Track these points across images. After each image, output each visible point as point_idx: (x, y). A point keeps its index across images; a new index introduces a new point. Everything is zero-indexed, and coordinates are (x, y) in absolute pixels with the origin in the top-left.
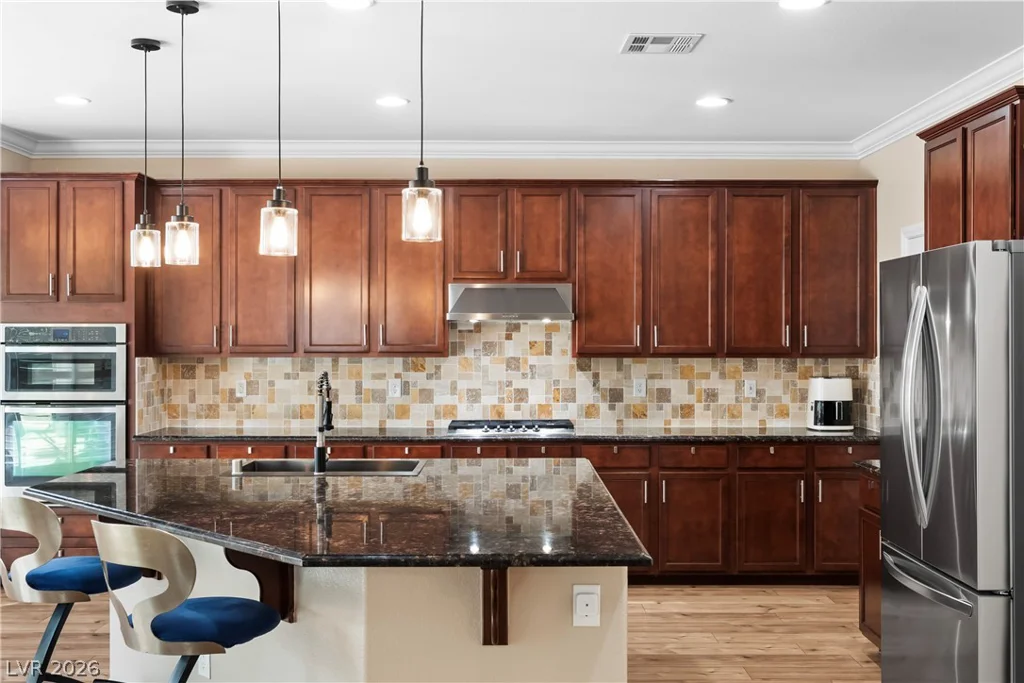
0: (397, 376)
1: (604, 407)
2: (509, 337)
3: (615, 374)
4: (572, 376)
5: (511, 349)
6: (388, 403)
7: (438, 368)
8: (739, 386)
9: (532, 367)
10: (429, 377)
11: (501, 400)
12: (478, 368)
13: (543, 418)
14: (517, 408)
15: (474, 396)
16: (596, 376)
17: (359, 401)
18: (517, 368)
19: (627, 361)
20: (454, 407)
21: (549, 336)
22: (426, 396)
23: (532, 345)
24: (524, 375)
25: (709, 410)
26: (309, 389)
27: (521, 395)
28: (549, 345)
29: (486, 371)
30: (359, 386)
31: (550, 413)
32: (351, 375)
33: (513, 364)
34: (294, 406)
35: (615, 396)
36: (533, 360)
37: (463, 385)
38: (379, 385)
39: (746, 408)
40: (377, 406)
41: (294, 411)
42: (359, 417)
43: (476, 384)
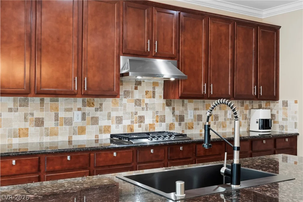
0: (79, 109)
1: (176, 124)
2: (136, 88)
3: (181, 108)
4: (164, 109)
5: (137, 95)
6: (73, 125)
7: (101, 105)
8: (226, 113)
9: (146, 104)
10: (97, 110)
11: (132, 122)
12: (121, 105)
13: (151, 131)
14: (140, 126)
15: (119, 120)
16: (174, 109)
17: (57, 125)
18: (140, 105)
19: (186, 101)
20: (109, 127)
21: (154, 88)
22: (95, 121)
23: (147, 92)
24: (143, 109)
25: (215, 124)
26: (25, 118)
27: (141, 119)
28: (154, 93)
29: (125, 107)
30: (57, 115)
31: (154, 128)
32: (52, 109)
33: (138, 102)
34: (15, 129)
35: (181, 119)
36: (147, 101)
37: (114, 114)
38: (68, 115)
39: (228, 123)
40: (68, 127)
41: (14, 133)
42: (56, 134)
43: (120, 114)
